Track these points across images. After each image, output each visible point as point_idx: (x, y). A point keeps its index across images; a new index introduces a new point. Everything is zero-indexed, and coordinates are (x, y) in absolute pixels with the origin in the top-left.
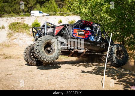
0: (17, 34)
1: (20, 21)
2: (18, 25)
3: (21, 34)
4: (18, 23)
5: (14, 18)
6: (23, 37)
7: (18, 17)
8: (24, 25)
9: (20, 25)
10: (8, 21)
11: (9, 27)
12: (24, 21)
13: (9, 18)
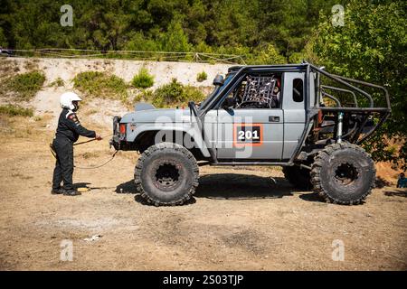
0: (97, 100)
1: (101, 70)
2: (97, 79)
3: (106, 102)
4: (97, 74)
5: (85, 60)
6: (113, 109)
7: (97, 60)
8: (113, 78)
9: (102, 79)
10: (72, 68)
11: (74, 83)
12: (112, 70)
13: (73, 61)
